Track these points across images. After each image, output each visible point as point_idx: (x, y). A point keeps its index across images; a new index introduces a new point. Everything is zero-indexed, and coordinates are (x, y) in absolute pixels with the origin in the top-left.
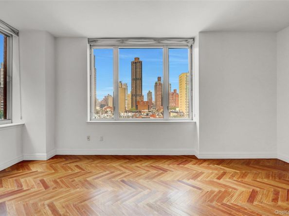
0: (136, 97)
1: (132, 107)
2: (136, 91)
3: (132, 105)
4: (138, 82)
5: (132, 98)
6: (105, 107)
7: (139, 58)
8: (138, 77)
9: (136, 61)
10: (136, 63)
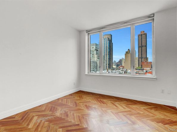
0: (142, 59)
1: (139, 66)
2: (142, 54)
3: (139, 64)
4: (144, 48)
5: (139, 60)
6: (120, 66)
7: (144, 32)
8: (144, 44)
9: (142, 34)
10: (141, 35)
